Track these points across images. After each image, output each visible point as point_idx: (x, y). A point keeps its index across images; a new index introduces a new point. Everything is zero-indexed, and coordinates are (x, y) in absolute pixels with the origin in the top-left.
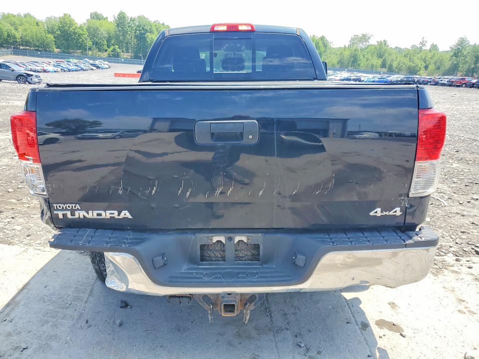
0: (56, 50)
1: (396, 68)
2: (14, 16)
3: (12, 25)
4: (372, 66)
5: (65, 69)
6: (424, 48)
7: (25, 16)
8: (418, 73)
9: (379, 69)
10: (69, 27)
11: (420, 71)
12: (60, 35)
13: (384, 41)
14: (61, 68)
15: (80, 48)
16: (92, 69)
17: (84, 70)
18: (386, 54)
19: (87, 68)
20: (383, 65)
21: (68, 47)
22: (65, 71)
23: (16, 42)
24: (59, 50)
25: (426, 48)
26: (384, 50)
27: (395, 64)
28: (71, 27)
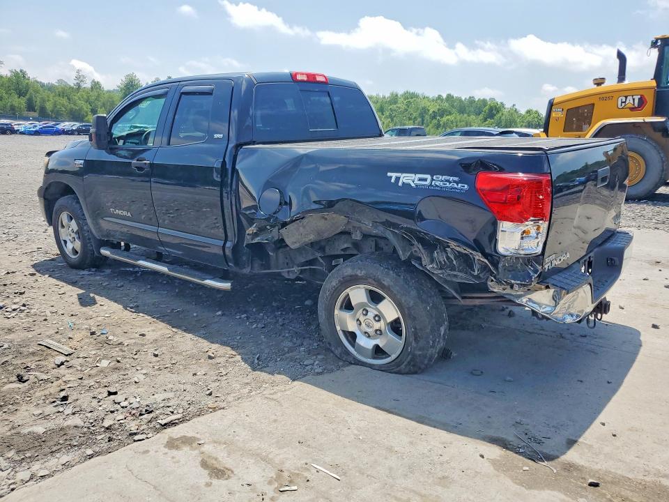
1: (52, 111)
4: (13, 108)
6: (83, 85)
8: (86, 119)
9: (25, 113)
11: (86, 116)
13: (21, 71)
18: (31, 91)
20: (31, 107)
25: (85, 86)
26: (24, 84)
27: (49, 106)
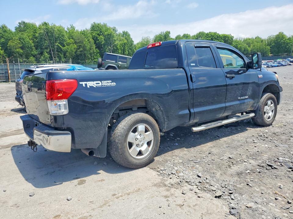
0: (270, 55)
2: (249, 39)
3: (247, 44)
5: (270, 66)
7: (256, 38)
10: (281, 40)
12: (274, 46)
14: (267, 65)
15: (286, 52)
16: (290, 65)
17: (284, 66)
19: (286, 64)
21: (278, 53)
22: (269, 67)
23: (248, 53)
24: (272, 55)
28: (283, 39)
